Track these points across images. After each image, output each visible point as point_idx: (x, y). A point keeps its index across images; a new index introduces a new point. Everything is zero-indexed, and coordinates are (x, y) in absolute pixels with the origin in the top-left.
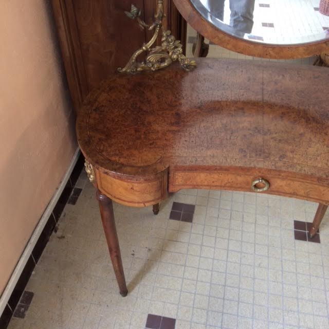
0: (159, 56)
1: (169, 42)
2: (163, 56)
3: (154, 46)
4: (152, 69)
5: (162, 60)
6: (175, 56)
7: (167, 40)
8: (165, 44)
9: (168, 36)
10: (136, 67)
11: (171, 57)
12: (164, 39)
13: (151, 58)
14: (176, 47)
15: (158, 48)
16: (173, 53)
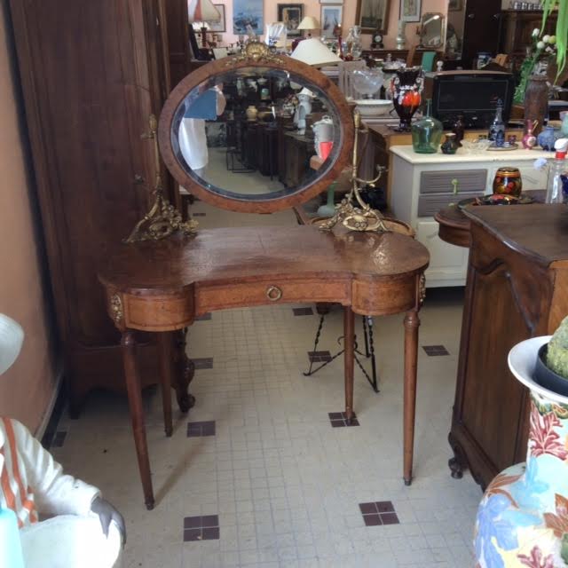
0: (161, 225)
1: (169, 211)
2: (164, 224)
3: (155, 215)
4: (155, 238)
5: (164, 229)
6: (175, 225)
7: (167, 209)
8: (165, 212)
9: (167, 205)
10: (140, 238)
11: (171, 225)
12: (164, 208)
13: (154, 227)
14: (175, 216)
15: (159, 217)
16: (174, 221)
